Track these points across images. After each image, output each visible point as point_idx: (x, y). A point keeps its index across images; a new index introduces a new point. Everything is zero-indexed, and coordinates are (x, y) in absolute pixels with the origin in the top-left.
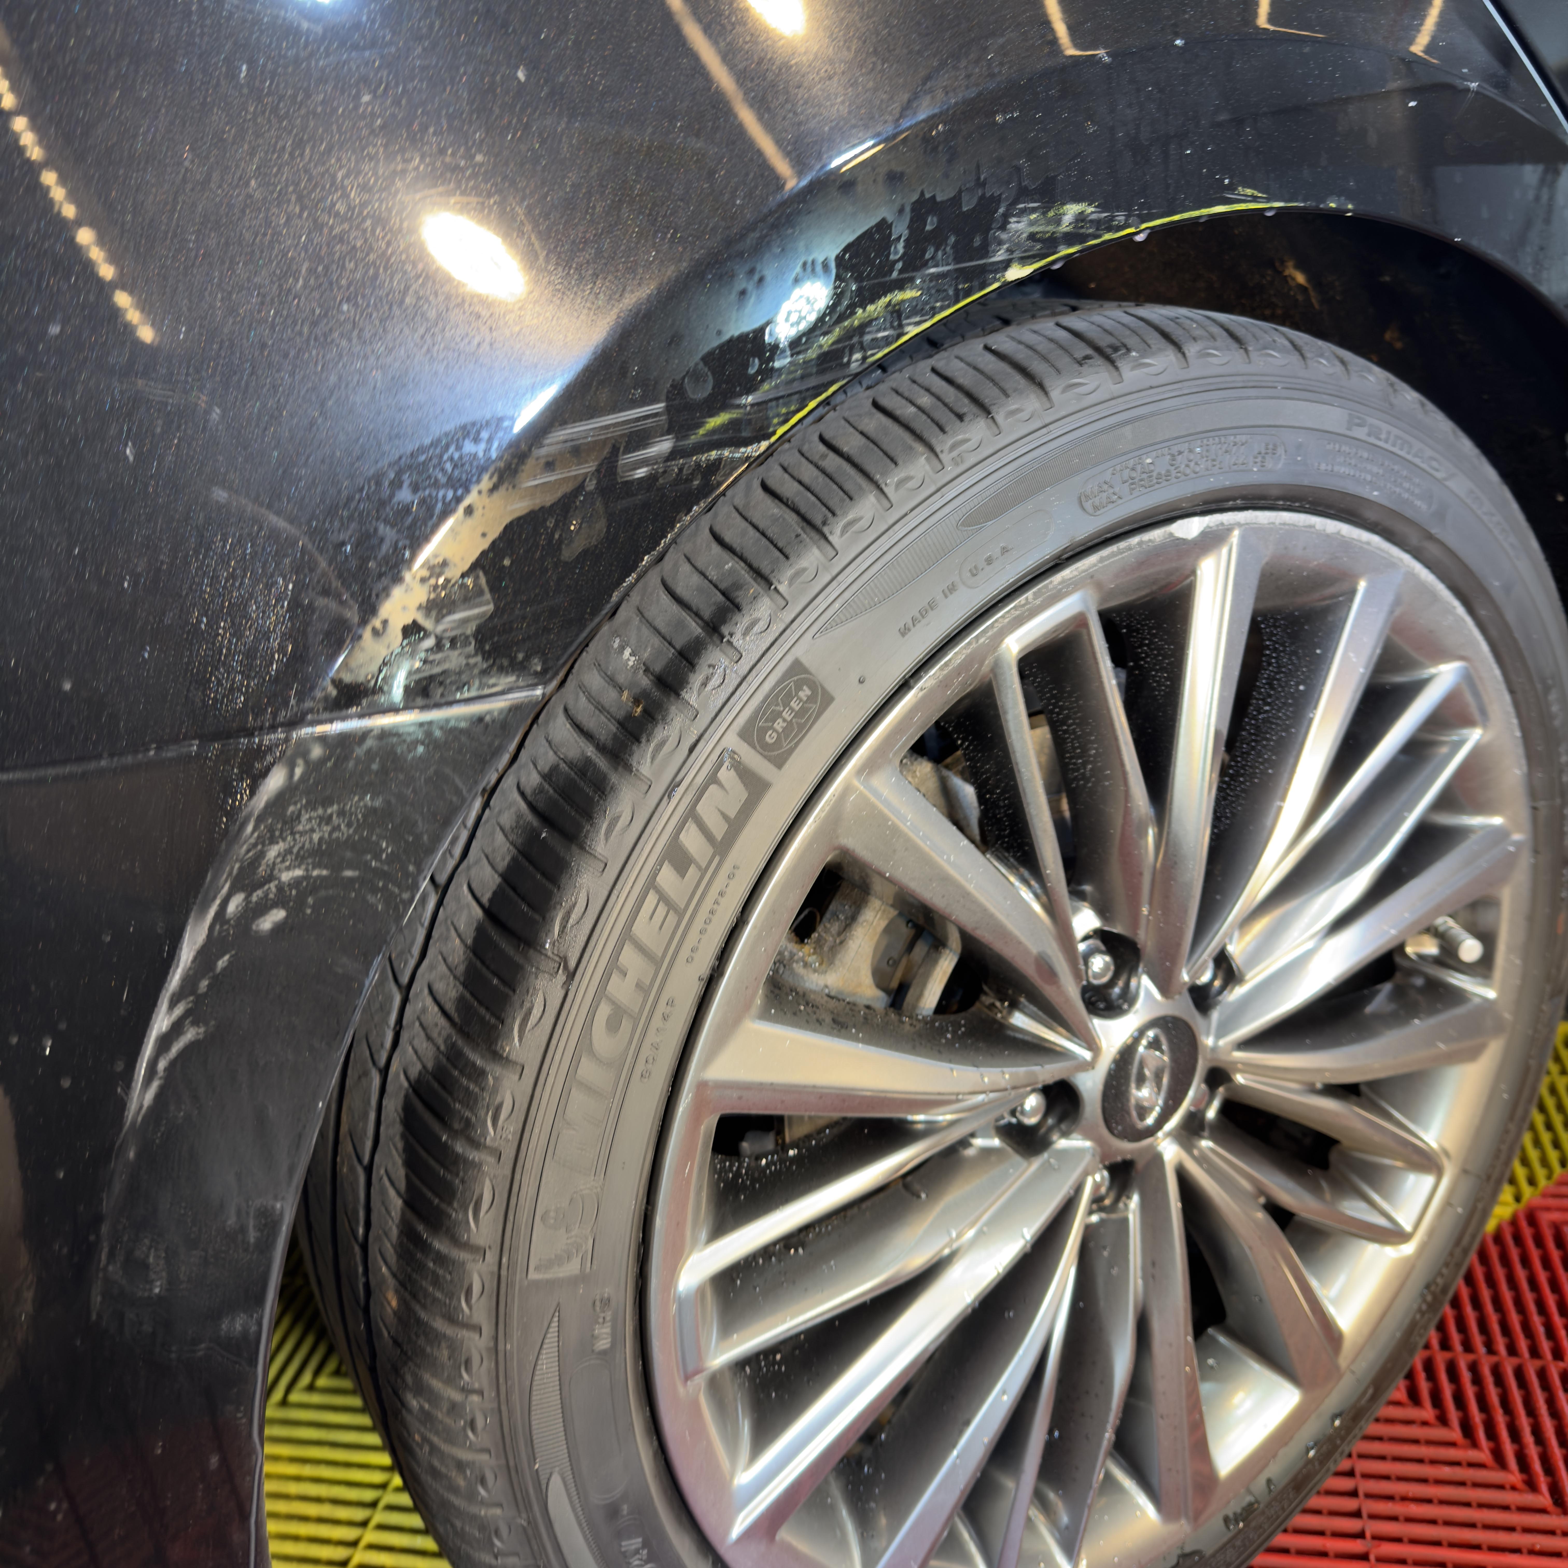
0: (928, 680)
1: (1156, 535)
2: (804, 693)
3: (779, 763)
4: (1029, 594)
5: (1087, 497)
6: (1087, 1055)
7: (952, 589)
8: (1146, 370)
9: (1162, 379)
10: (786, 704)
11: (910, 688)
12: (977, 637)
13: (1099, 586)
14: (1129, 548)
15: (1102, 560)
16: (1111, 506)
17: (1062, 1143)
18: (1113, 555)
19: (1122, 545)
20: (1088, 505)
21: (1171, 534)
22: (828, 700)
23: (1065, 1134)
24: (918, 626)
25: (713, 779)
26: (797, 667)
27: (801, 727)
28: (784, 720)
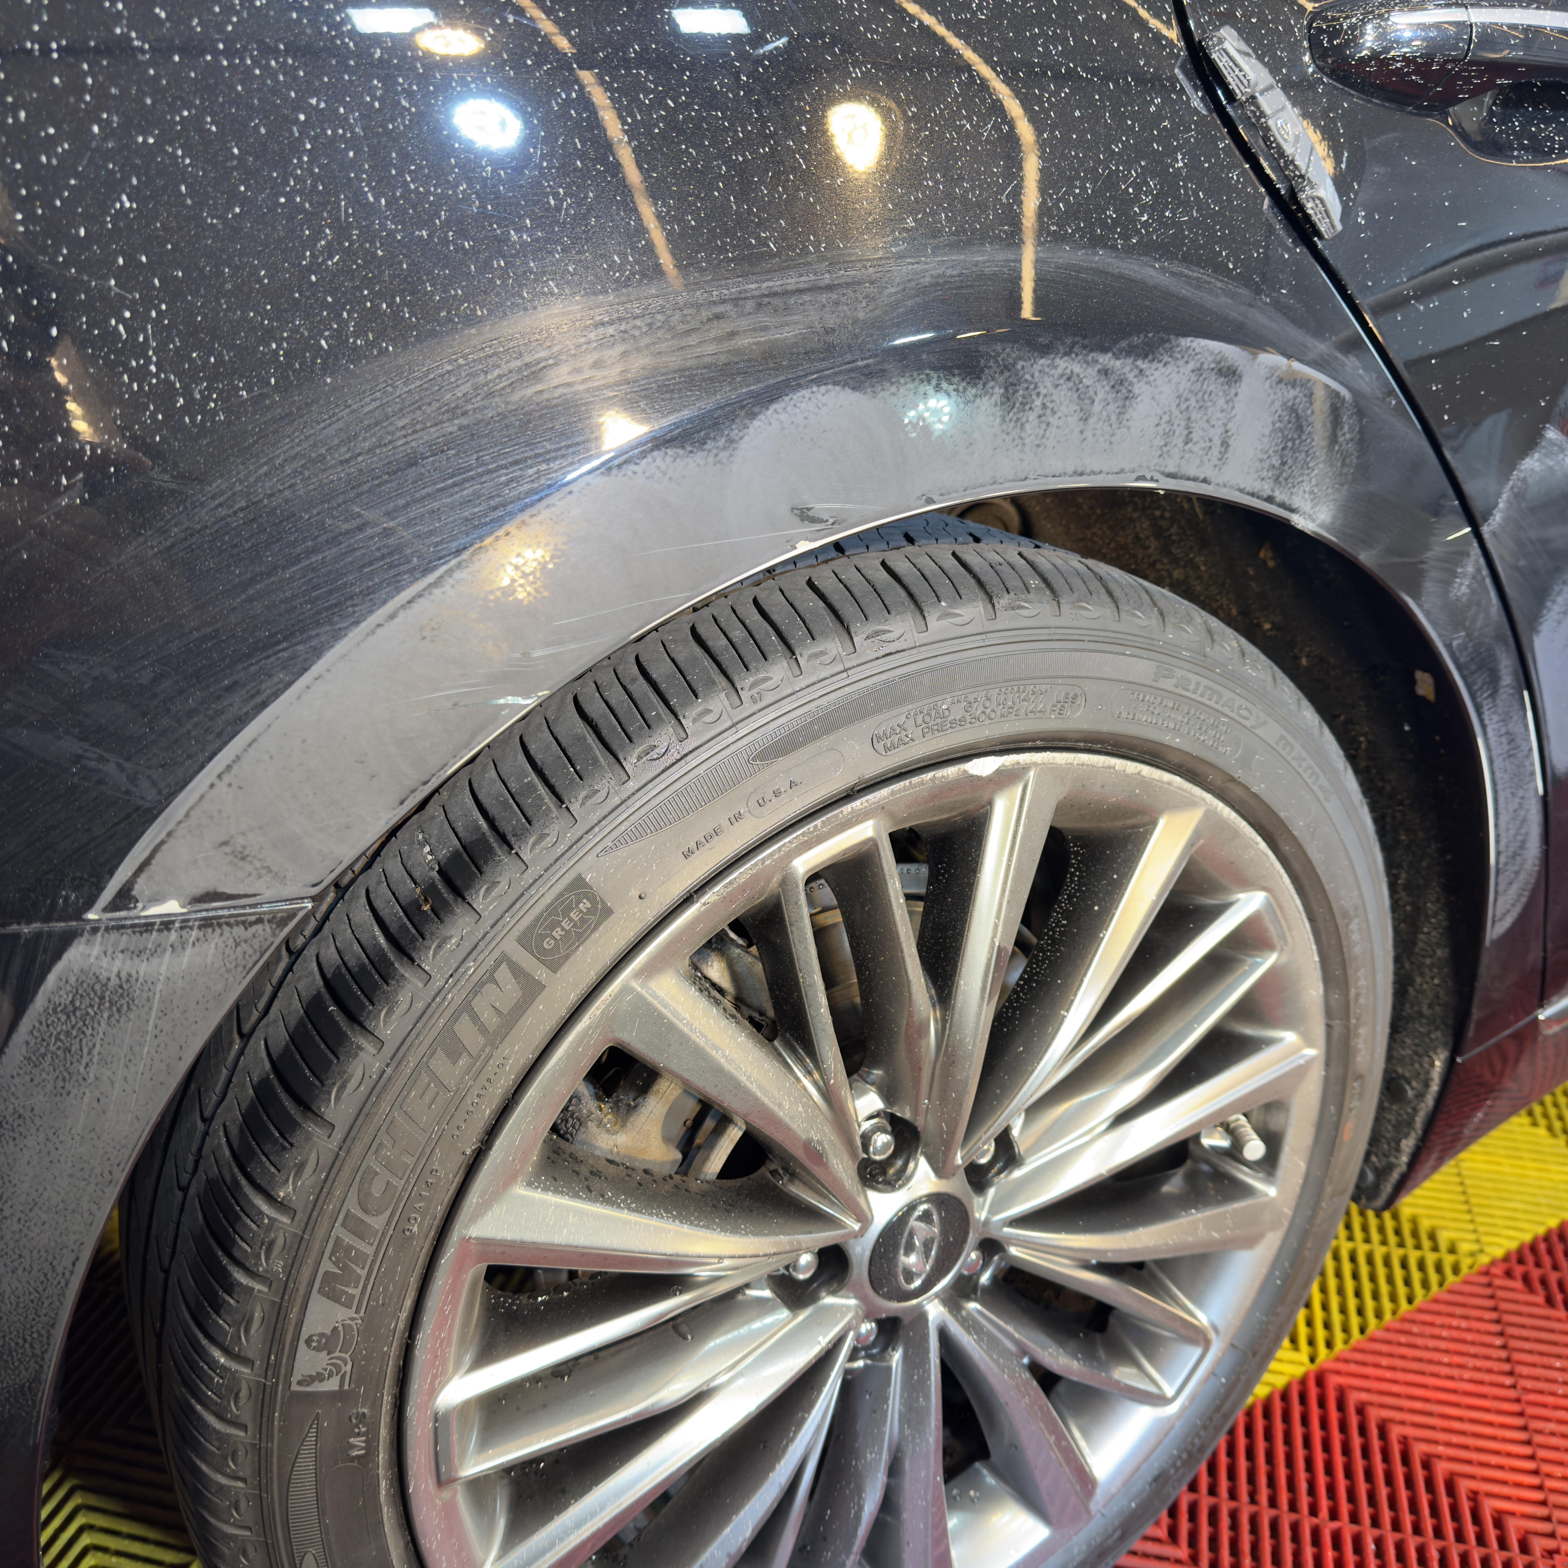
0: (710, 897)
1: (951, 771)
2: (584, 905)
3: (554, 967)
4: (818, 822)
5: (879, 739)
6: (856, 1227)
7: (738, 817)
8: (952, 620)
9: (967, 630)
10: (566, 914)
11: (693, 903)
12: (763, 860)
13: (891, 815)
14: (922, 783)
15: (893, 793)
16: (902, 747)
17: (829, 1300)
18: (905, 788)
19: (915, 780)
20: (879, 746)
21: (965, 772)
22: (608, 912)
23: (833, 1293)
24: (702, 849)
25: (490, 978)
26: (579, 882)
27: (579, 936)
28: (563, 929)
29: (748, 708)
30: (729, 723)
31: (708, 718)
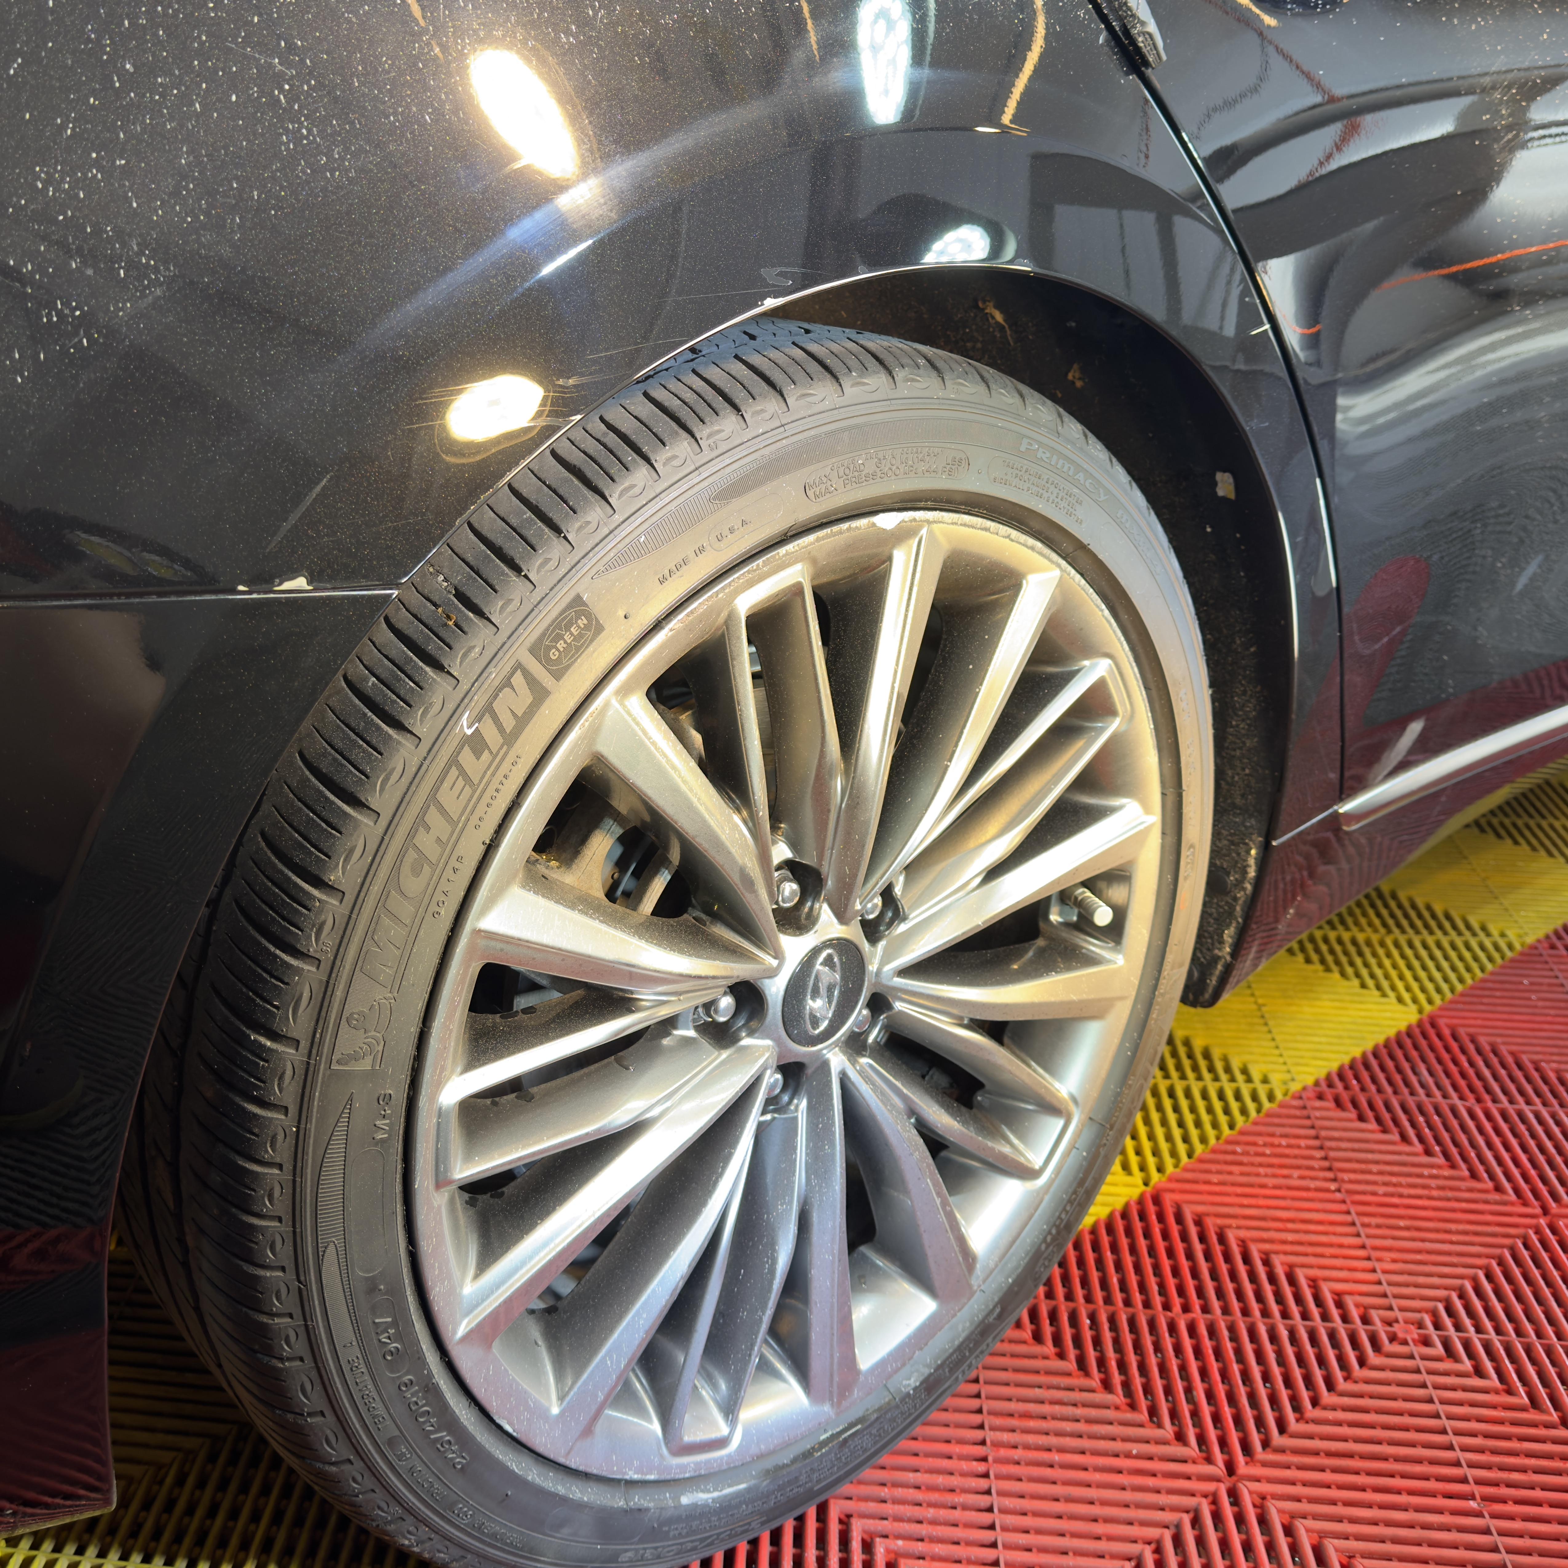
0: (675, 624)
1: (862, 522)
2: (583, 622)
3: (558, 676)
4: (761, 561)
5: (810, 486)
7: (702, 550)
8: (863, 388)
9: (875, 396)
10: (568, 628)
11: (661, 629)
12: (717, 593)
13: (815, 560)
14: (841, 532)
15: (818, 540)
16: (828, 496)
17: (747, 1041)
18: (827, 536)
19: (835, 528)
20: (811, 493)
21: (874, 525)
22: (600, 629)
23: (751, 1034)
24: (674, 576)
25: (508, 683)
26: (579, 600)
27: (578, 649)
28: (565, 642)
29: (707, 455)
30: (693, 468)
31: (676, 463)
